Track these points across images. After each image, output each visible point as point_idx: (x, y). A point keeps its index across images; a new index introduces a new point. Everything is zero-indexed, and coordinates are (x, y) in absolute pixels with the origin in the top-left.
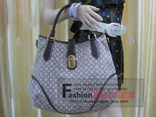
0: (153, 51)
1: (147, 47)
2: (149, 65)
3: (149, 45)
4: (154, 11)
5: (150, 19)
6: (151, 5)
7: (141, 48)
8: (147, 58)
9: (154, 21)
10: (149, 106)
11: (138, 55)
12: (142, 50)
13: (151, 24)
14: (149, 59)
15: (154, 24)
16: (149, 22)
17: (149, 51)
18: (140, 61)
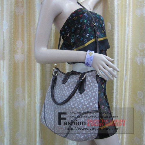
0: (129, 86)
1: (123, 83)
2: (125, 101)
3: (125, 81)
4: (130, 45)
5: (125, 54)
6: (126, 40)
7: (117, 85)
8: (123, 94)
9: (130, 55)
10: (126, 143)
11: (113, 92)
12: (118, 87)
13: (127, 58)
14: (125, 94)
15: (130, 58)
16: (124, 57)
17: (125, 87)
18: (116, 98)
